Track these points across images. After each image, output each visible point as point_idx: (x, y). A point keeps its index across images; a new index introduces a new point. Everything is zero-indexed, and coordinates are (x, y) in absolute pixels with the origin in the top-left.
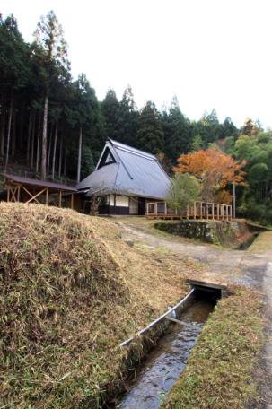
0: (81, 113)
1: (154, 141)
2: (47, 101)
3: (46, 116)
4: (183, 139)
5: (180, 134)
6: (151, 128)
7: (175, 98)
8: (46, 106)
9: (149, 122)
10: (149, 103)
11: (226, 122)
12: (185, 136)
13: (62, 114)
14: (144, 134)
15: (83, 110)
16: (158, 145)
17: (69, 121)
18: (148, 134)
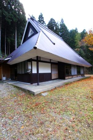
4: (68, 37)
5: (66, 35)
7: (62, 20)
10: (52, 19)
12: (68, 36)
17: (7, 19)
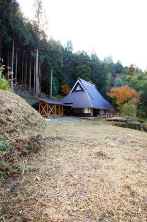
0: (54, 59)
1: (86, 73)
2: (37, 52)
3: (37, 60)
4: (99, 72)
5: (98, 69)
6: (84, 66)
8: (37, 54)
9: (83, 63)
11: (118, 63)
13: (45, 59)
14: (81, 69)
15: (55, 57)
16: (88, 75)
17: (49, 63)
18: (83, 69)
